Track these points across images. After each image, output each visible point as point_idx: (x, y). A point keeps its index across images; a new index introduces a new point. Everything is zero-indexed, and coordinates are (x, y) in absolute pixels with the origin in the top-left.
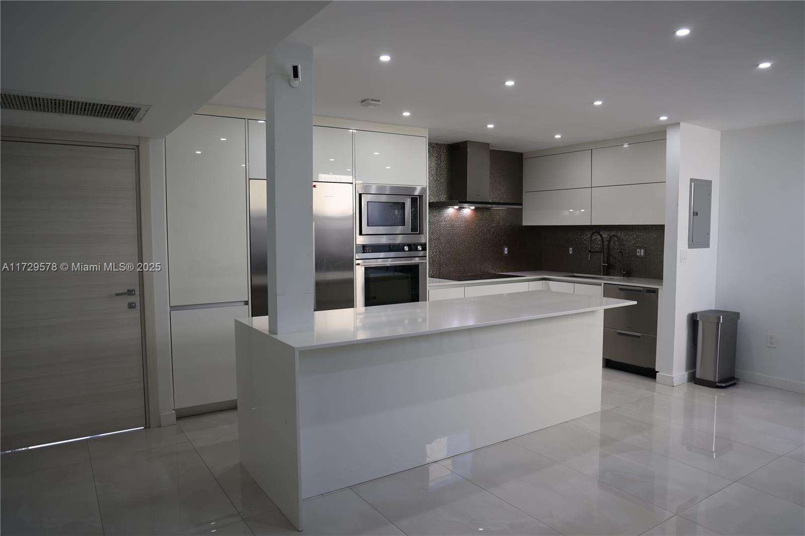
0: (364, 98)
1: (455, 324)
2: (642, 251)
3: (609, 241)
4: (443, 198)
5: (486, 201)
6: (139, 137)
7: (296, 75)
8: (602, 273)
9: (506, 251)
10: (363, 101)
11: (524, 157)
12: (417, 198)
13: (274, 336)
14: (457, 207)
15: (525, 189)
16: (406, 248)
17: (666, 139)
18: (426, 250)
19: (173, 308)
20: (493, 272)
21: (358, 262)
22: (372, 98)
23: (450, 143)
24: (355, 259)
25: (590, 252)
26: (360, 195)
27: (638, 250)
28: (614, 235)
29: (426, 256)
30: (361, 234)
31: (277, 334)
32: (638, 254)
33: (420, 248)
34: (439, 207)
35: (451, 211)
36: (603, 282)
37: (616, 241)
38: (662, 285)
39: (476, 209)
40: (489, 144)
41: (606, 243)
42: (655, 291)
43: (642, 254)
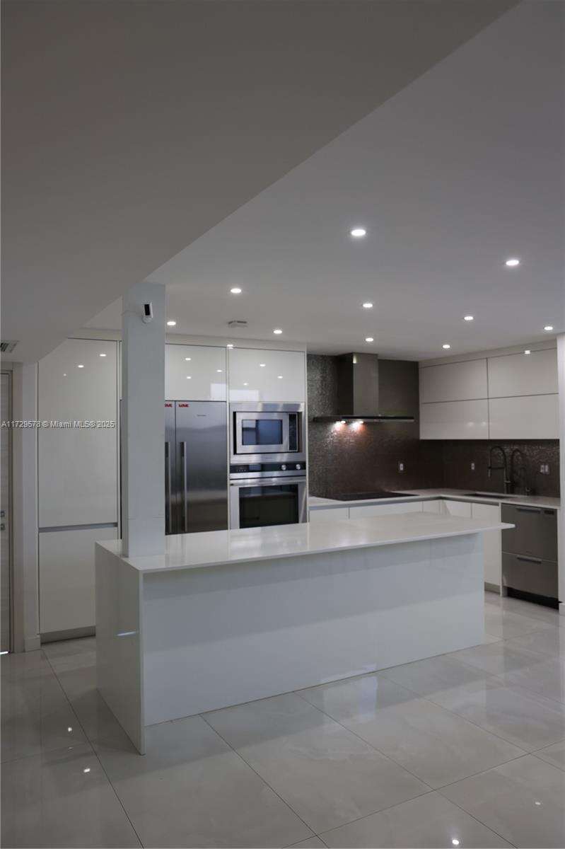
0: (230, 321)
1: (345, 543)
2: (547, 467)
3: (512, 456)
4: (329, 413)
5: (375, 416)
6: (13, 363)
7: (148, 313)
8: (505, 491)
9: (401, 467)
10: (230, 323)
11: (420, 367)
12: (295, 415)
13: (124, 559)
14: (344, 422)
15: (421, 401)
16: (284, 467)
17: (556, 348)
18: (305, 469)
19: (41, 530)
20: (387, 490)
21: (232, 482)
22: (239, 320)
23: (336, 355)
24: (228, 479)
25: (490, 468)
26: (235, 413)
27: (542, 466)
28: (517, 450)
29: (305, 476)
30: (235, 453)
31: (127, 557)
32: (542, 471)
33: (298, 467)
34: (325, 423)
35: (339, 426)
36: (500, 501)
37: (519, 456)
38: (560, 506)
39: (364, 424)
40: (376, 355)
41: (509, 459)
42: (553, 513)
43: (547, 470)
